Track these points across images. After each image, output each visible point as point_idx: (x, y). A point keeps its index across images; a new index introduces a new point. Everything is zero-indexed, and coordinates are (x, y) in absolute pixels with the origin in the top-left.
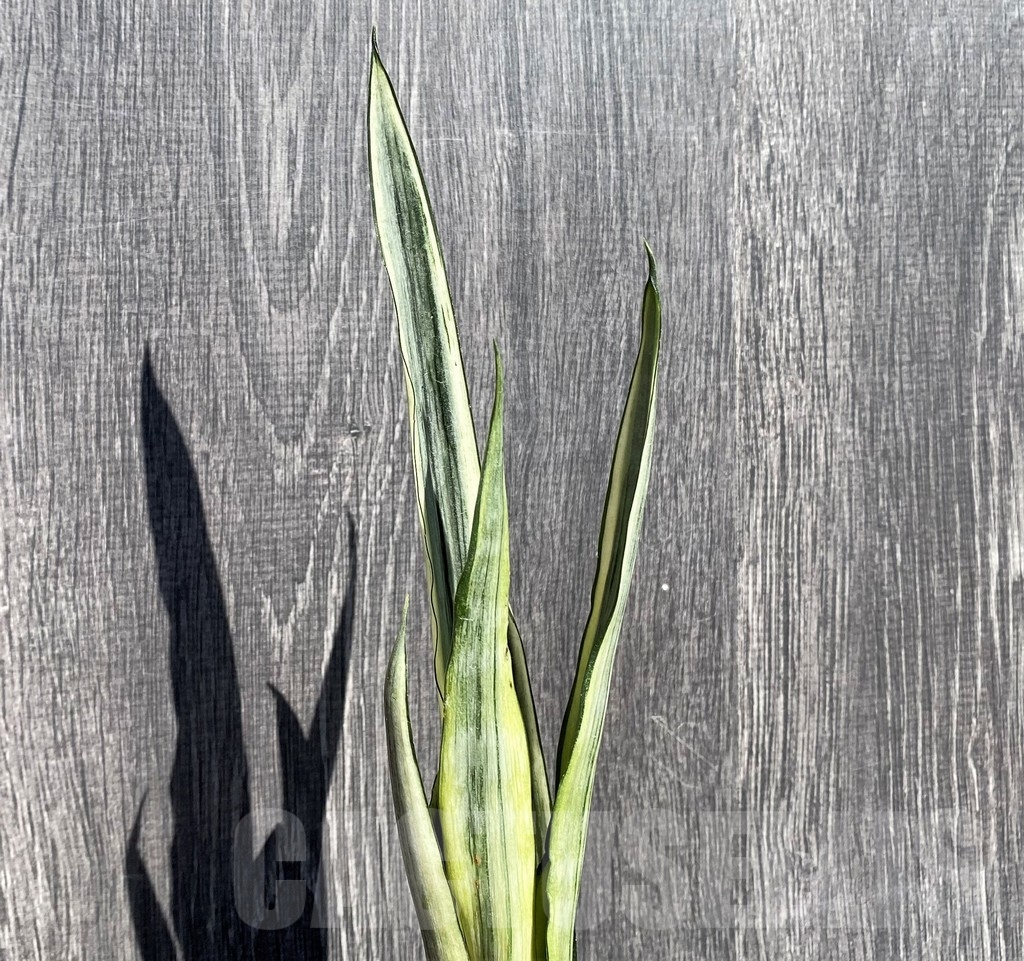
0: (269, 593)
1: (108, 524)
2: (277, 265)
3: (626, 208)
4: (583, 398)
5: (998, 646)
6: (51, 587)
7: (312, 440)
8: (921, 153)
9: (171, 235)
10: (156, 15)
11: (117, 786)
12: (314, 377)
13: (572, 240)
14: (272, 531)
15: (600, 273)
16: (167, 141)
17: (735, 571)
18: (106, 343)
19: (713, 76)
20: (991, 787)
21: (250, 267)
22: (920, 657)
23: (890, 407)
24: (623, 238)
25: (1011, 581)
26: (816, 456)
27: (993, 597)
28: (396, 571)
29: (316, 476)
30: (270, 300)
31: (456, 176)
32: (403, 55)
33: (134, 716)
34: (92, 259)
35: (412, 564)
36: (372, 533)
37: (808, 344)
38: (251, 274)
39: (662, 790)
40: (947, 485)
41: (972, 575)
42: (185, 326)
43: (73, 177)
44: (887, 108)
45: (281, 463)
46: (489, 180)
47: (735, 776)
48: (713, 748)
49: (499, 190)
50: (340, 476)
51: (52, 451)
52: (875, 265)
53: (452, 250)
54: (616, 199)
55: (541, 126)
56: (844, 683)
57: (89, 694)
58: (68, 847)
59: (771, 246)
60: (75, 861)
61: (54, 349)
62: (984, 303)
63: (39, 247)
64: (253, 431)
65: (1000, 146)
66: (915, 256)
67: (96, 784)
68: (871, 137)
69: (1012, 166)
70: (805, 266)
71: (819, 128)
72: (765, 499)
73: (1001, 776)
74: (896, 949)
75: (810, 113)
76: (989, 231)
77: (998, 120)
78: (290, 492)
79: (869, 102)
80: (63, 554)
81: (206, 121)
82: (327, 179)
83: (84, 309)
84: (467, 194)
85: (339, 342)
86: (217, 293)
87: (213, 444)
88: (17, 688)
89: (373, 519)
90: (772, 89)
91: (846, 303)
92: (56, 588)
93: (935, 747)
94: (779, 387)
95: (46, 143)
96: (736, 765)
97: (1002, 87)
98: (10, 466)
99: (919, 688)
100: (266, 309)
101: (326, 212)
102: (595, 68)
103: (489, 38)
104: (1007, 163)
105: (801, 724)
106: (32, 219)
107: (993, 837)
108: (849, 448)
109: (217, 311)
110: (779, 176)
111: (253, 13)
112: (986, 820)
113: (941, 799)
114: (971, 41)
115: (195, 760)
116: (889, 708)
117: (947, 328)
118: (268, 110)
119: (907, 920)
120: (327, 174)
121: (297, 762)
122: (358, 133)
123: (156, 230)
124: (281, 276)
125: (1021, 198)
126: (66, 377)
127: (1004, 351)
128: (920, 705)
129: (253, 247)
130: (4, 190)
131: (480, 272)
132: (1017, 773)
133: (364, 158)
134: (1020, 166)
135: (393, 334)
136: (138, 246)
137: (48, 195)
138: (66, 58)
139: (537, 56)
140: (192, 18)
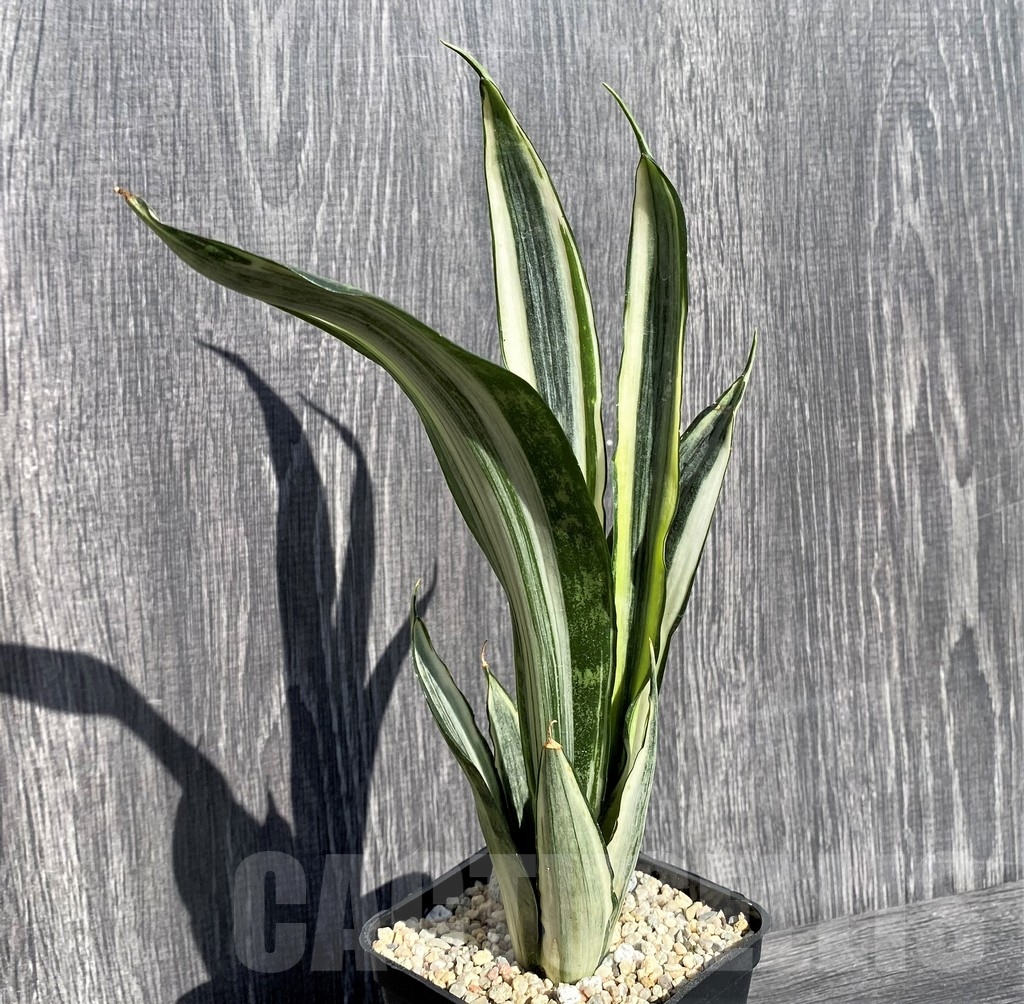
0: (268, 452)
1: (124, 394)
2: (269, 166)
3: (569, 116)
5: (894, 489)
6: (75, 449)
8: (820, 68)
9: (174, 140)
11: (137, 622)
12: (303, 264)
16: (170, 58)
18: (119, 234)
19: (641, 3)
20: (893, 611)
21: (245, 167)
22: (828, 500)
23: (797, 286)
24: (567, 142)
25: (904, 434)
26: (735, 329)
27: (889, 448)
28: (379, 432)
29: (307, 350)
30: (263, 196)
31: (423, 88)
33: (150, 560)
34: (105, 161)
35: (393, 426)
36: (357, 399)
37: (726, 233)
38: (246, 173)
40: (847, 353)
41: (871, 430)
42: (188, 220)
43: (87, 89)
44: (790, 30)
45: (276, 339)
46: (452, 91)
49: (461, 101)
50: (327, 352)
51: (73, 329)
52: (782, 166)
53: (421, 153)
54: (561, 109)
55: (496, 45)
56: (763, 522)
57: (111, 543)
58: (95, 677)
59: (693, 149)
61: (73, 240)
62: (876, 196)
63: (58, 151)
64: (251, 312)
65: (887, 62)
66: (816, 156)
67: (118, 621)
68: (777, 53)
69: (898, 78)
70: (723, 166)
71: (733, 47)
72: (692, 367)
73: (900, 602)
74: (815, 753)
75: (724, 34)
76: (879, 135)
77: (885, 40)
78: (284, 365)
79: (775, 24)
80: (84, 420)
81: (203, 40)
82: (311, 91)
83: (99, 204)
84: (433, 104)
85: (325, 233)
86: (216, 190)
87: (216, 323)
88: (47, 538)
89: (358, 389)
90: (691, 14)
91: (758, 197)
92: (79, 450)
93: (843, 577)
94: (703, 270)
95: (62, 59)
97: (887, 11)
98: (36, 343)
99: (828, 527)
100: (260, 204)
101: (311, 119)
104: (893, 78)
105: (728, 559)
106: (52, 127)
107: (895, 655)
108: (763, 321)
109: (217, 206)
110: (699, 90)
112: (889, 640)
113: (850, 623)
115: (206, 599)
116: (803, 544)
117: (845, 217)
118: (257, 30)
119: (824, 729)
120: (311, 86)
121: (295, 599)
122: (337, 52)
123: (161, 135)
124: (273, 175)
125: (905, 106)
126: (84, 264)
127: (894, 238)
128: (829, 542)
129: (247, 150)
130: (27, 101)
131: (446, 172)
132: (914, 600)
133: (343, 72)
134: (904, 79)
135: (372, 226)
136: (145, 150)
137: (66, 105)
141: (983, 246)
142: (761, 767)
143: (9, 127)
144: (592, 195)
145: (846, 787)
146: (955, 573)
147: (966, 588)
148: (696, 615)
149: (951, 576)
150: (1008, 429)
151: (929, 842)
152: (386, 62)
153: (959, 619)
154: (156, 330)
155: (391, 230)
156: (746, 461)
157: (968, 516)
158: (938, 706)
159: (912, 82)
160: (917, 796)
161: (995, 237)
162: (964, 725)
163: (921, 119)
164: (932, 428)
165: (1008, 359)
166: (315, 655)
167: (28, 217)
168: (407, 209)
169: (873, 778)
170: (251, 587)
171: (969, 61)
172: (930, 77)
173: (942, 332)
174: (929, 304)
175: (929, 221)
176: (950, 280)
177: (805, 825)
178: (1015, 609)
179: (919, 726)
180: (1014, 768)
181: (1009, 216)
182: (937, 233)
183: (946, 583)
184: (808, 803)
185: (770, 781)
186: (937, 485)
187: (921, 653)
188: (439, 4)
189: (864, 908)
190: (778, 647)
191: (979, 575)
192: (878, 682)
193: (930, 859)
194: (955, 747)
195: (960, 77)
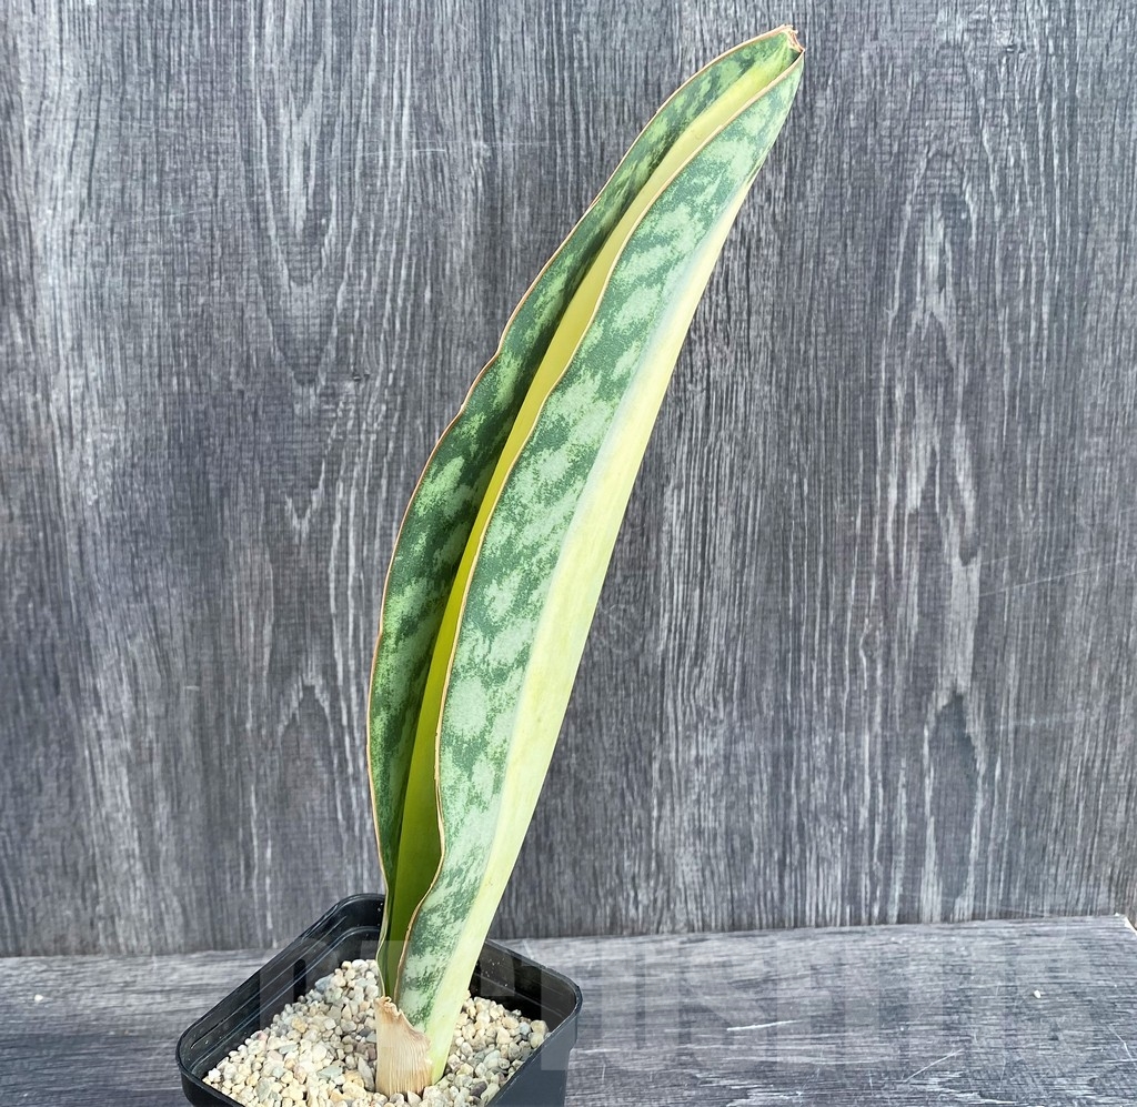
0: (291, 495)
1: (169, 440)
2: (295, 249)
3: (581, 206)
5: (891, 561)
6: (128, 483)
7: (324, 383)
8: (846, 159)
9: (212, 225)
10: (197, 53)
11: (179, 625)
12: (325, 336)
13: (535, 231)
14: (292, 450)
16: (209, 153)
17: (663, 494)
18: (164, 306)
20: (879, 672)
21: (274, 251)
22: (820, 568)
23: (805, 370)
25: (907, 513)
26: (737, 406)
27: (890, 525)
28: (389, 483)
29: (326, 411)
30: (290, 276)
31: (440, 179)
32: (396, 82)
33: (191, 576)
35: (402, 479)
36: (370, 454)
37: (733, 317)
38: (275, 255)
39: (596, 653)
40: (853, 434)
41: (871, 507)
42: (224, 295)
43: (136, 180)
44: (816, 121)
45: (299, 400)
46: (466, 183)
47: (656, 647)
48: (639, 625)
49: (475, 191)
50: (345, 412)
51: (126, 385)
52: (798, 254)
53: (436, 239)
54: (572, 198)
55: (511, 139)
56: (752, 583)
57: (158, 560)
58: (145, 665)
60: (150, 675)
61: (125, 310)
62: (897, 286)
63: (112, 234)
64: (278, 376)
65: (921, 153)
66: (835, 246)
67: (164, 622)
68: (800, 145)
69: (932, 169)
70: (735, 255)
72: (690, 439)
73: (888, 664)
74: (788, 787)
76: (906, 226)
77: (921, 131)
78: (306, 422)
79: (800, 116)
80: (136, 460)
81: (238, 136)
82: (335, 182)
83: (147, 280)
84: (448, 194)
85: (344, 309)
86: (249, 270)
87: (247, 384)
88: (105, 552)
89: (371, 445)
91: (770, 284)
92: (132, 484)
93: (830, 638)
94: (707, 352)
95: (114, 154)
96: (657, 639)
97: (926, 101)
98: (95, 395)
99: (819, 592)
100: (287, 283)
101: (334, 208)
102: (557, 91)
103: (468, 67)
104: (927, 169)
105: (714, 612)
106: (107, 214)
107: (878, 711)
108: (766, 401)
109: (249, 284)
111: (275, 50)
112: (873, 697)
113: (833, 678)
114: (899, 62)
115: (237, 610)
116: (791, 605)
117: (861, 306)
118: (287, 127)
119: (799, 766)
120: (334, 179)
121: (313, 616)
122: (360, 146)
123: (200, 221)
124: (299, 257)
125: (938, 198)
126: (136, 331)
127: (914, 327)
128: (818, 605)
129: (277, 235)
130: (85, 191)
131: (458, 256)
132: (903, 664)
133: (364, 165)
134: (940, 170)
135: (388, 304)
136: (187, 233)
137: (118, 194)
138: (129, 88)
139: (508, 82)
140: (226, 55)
141: (1012, 337)
142: (734, 794)
143: (71, 213)
145: (816, 819)
146: (949, 644)
147: (959, 658)
148: (679, 658)
149: (944, 646)
150: (1021, 515)
151: (898, 876)
152: (404, 155)
153: (949, 685)
154: (195, 389)
155: (405, 307)
156: (738, 527)
157: (969, 591)
158: (919, 760)
159: (948, 174)
160: (889, 835)
161: (1027, 329)
162: (944, 780)
163: (955, 211)
164: (937, 510)
165: (1029, 448)
166: (328, 662)
167: (88, 291)
168: (420, 289)
169: (845, 814)
170: (276, 603)
171: (1016, 151)
172: (969, 168)
173: (958, 420)
174: (946, 391)
175: (954, 311)
176: (972, 370)
177: (774, 846)
178: (1011, 682)
179: (897, 775)
180: (994, 823)
181: (1045, 309)
182: (963, 323)
183: (938, 652)
184: (778, 829)
185: (742, 805)
186: (938, 562)
187: (905, 712)
188: (457, 102)
189: (826, 925)
190: (758, 692)
191: (975, 647)
192: (858, 733)
193: (897, 890)
194: (933, 797)
195: (1003, 170)
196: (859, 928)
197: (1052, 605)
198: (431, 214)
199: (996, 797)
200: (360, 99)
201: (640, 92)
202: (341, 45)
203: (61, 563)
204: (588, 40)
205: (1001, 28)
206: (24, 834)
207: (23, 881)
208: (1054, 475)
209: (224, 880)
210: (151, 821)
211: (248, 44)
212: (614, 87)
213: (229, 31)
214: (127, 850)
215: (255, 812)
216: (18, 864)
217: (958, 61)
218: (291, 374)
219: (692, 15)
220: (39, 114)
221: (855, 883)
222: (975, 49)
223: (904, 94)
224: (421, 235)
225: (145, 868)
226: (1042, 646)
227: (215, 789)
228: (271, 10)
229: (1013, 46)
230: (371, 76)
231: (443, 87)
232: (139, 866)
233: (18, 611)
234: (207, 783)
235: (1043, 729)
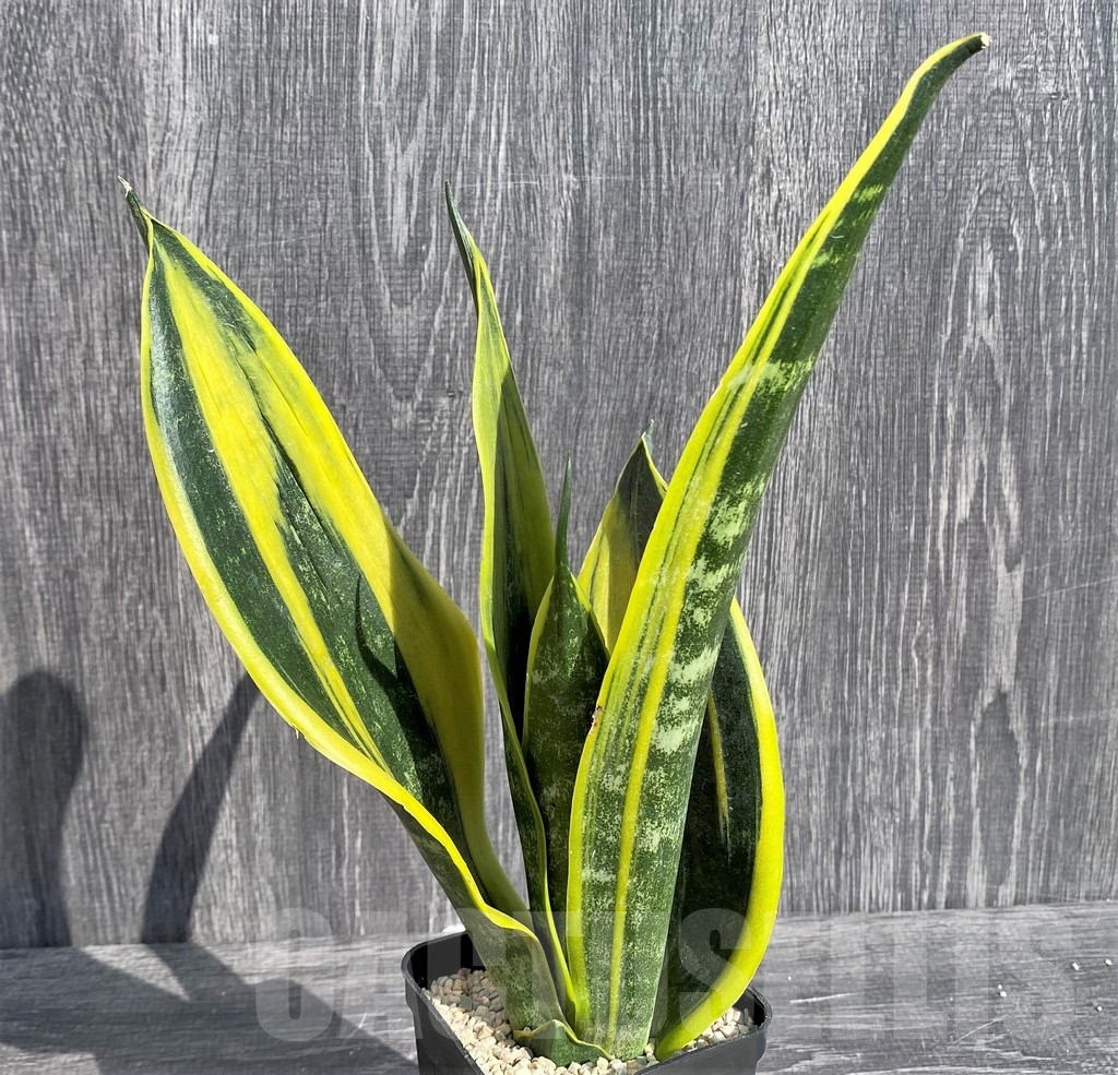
0: (387, 504)
2: (397, 273)
3: (662, 235)
4: (622, 375)
5: (942, 568)
7: (420, 399)
9: (320, 250)
10: (311, 91)
12: (423, 354)
13: (619, 259)
14: (389, 462)
15: (639, 284)
16: (319, 183)
19: (735, 135)
20: (930, 672)
21: (377, 274)
22: (877, 574)
23: (865, 389)
24: (658, 259)
25: (957, 523)
26: (802, 423)
27: (941, 534)
29: (422, 425)
30: (391, 298)
31: (532, 209)
32: (494, 120)
34: (264, 266)
36: (462, 465)
38: (378, 279)
40: (908, 449)
41: (924, 517)
42: (330, 316)
43: (252, 208)
45: (397, 414)
46: (557, 213)
49: (564, 221)
50: (440, 426)
53: (527, 265)
54: (654, 229)
55: (598, 173)
56: (814, 588)
62: (950, 312)
64: (377, 392)
65: (973, 190)
66: (894, 275)
69: (983, 205)
71: (820, 175)
73: (938, 664)
74: (845, 779)
75: (813, 164)
76: (959, 257)
77: (973, 170)
78: (403, 435)
81: (347, 168)
82: (434, 213)
84: (540, 223)
85: (441, 330)
86: (353, 293)
87: (349, 399)
89: (463, 457)
90: (783, 146)
93: (885, 639)
95: (232, 183)
97: (978, 142)
99: (875, 597)
100: (388, 305)
101: (433, 235)
102: (642, 129)
103: (561, 107)
104: (978, 204)
105: (778, 615)
106: (223, 238)
107: (928, 708)
108: (829, 418)
109: (353, 305)
110: (785, 213)
111: (383, 89)
112: (924, 695)
113: (887, 677)
114: (954, 106)
116: (849, 609)
117: (917, 330)
118: (392, 160)
119: (855, 761)
120: (435, 208)
122: (459, 178)
123: (310, 246)
124: (400, 281)
125: (988, 231)
127: (965, 350)
128: (874, 609)
129: (380, 261)
130: (203, 218)
131: (548, 281)
132: (952, 664)
133: (463, 196)
134: (990, 205)
136: (297, 258)
137: (234, 221)
138: (247, 122)
139: (597, 120)
140: (338, 92)
141: (1054, 360)
144: (678, 303)
145: (870, 810)
146: (995, 646)
147: (1004, 658)
149: (990, 647)
150: (1061, 524)
151: (946, 864)
152: (501, 187)
153: (994, 684)
156: (802, 536)
157: (1013, 596)
158: (966, 754)
159: (997, 209)
160: (938, 826)
161: (1068, 352)
162: (989, 773)
163: (1003, 244)
164: (985, 520)
165: (1069, 463)
168: (512, 312)
169: (898, 806)
171: (1059, 189)
172: (1017, 205)
173: (1005, 436)
174: (993, 410)
175: (1002, 336)
176: (1017, 390)
177: (831, 836)
178: (1051, 681)
179: (946, 769)
180: (1035, 814)
181: (1085, 335)
182: (1009, 347)
183: (984, 653)
184: (835, 819)
185: (801, 797)
186: (984, 569)
187: (954, 709)
188: (550, 138)
189: (878, 909)
190: (818, 691)
191: (1018, 648)
192: (910, 728)
193: (945, 878)
194: (979, 790)
195: (1048, 205)
196: (910, 913)
197: (1089, 609)
198: (524, 242)
199: (1037, 790)
200: (461, 134)
201: (718, 131)
202: (443, 84)
203: (171, 567)
204: (671, 83)
205: (1047, 77)
206: (127, 826)
207: (125, 871)
208: (1092, 488)
209: (316, 870)
210: (248, 813)
211: (358, 83)
212: (694, 126)
213: (341, 71)
214: (225, 841)
215: (347, 803)
216: (120, 856)
217: (1007, 107)
218: (390, 390)
219: (765, 61)
220: (162, 145)
221: (906, 871)
222: (1023, 95)
223: (958, 135)
224: (514, 261)
225: (241, 858)
226: (1080, 647)
227: (310, 782)
228: (380, 52)
229: (1058, 94)
230: (471, 114)
231: (537, 124)
232: (235, 856)
233: (128, 612)
234: (303, 775)
235: (1080, 726)
